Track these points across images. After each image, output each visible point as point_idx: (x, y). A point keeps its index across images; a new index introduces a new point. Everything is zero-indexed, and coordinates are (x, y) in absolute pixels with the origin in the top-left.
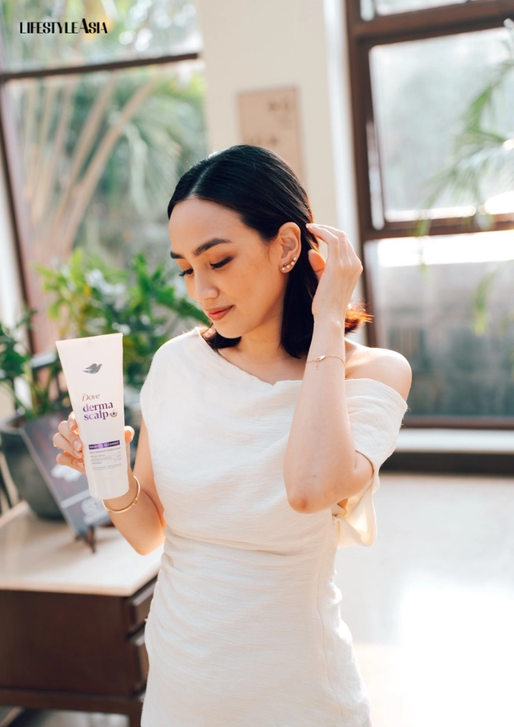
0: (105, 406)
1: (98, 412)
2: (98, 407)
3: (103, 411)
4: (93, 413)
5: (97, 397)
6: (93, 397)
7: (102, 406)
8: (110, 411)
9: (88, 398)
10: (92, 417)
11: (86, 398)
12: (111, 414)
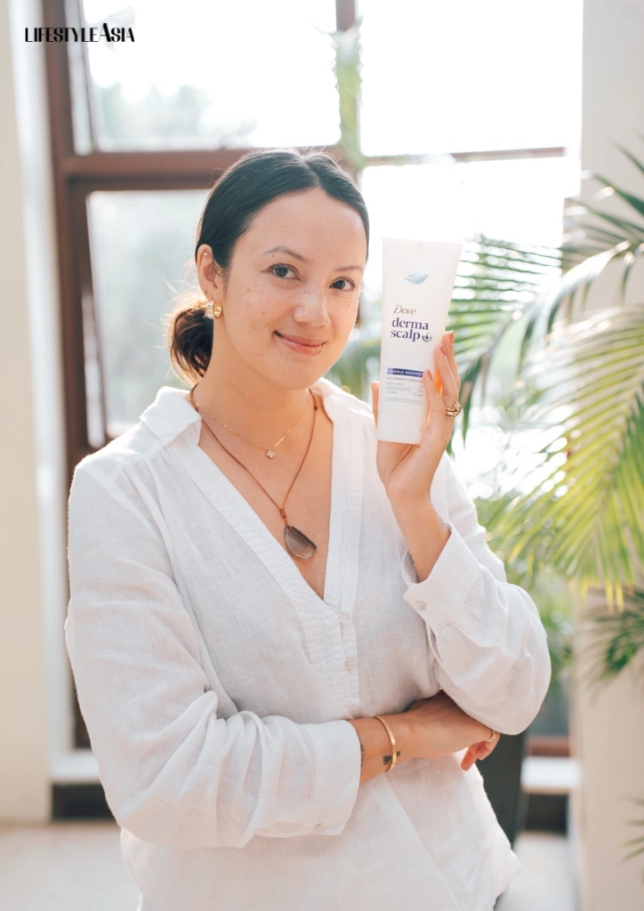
0: (419, 325)
1: (408, 330)
2: (410, 325)
3: (414, 330)
4: (403, 330)
5: (412, 312)
6: (408, 311)
7: (415, 325)
8: (423, 333)
9: (402, 311)
10: (400, 334)
11: (399, 310)
12: (423, 337)
